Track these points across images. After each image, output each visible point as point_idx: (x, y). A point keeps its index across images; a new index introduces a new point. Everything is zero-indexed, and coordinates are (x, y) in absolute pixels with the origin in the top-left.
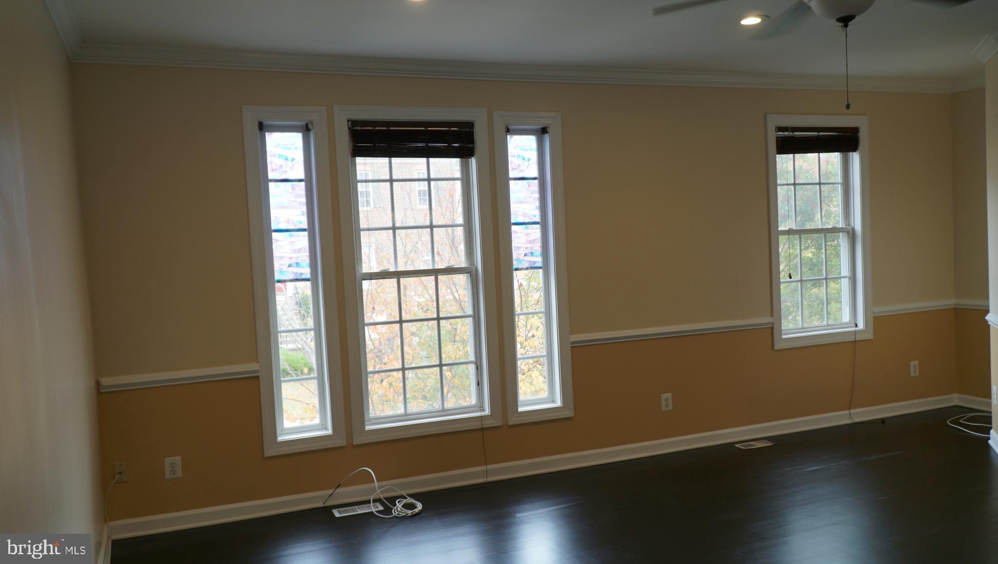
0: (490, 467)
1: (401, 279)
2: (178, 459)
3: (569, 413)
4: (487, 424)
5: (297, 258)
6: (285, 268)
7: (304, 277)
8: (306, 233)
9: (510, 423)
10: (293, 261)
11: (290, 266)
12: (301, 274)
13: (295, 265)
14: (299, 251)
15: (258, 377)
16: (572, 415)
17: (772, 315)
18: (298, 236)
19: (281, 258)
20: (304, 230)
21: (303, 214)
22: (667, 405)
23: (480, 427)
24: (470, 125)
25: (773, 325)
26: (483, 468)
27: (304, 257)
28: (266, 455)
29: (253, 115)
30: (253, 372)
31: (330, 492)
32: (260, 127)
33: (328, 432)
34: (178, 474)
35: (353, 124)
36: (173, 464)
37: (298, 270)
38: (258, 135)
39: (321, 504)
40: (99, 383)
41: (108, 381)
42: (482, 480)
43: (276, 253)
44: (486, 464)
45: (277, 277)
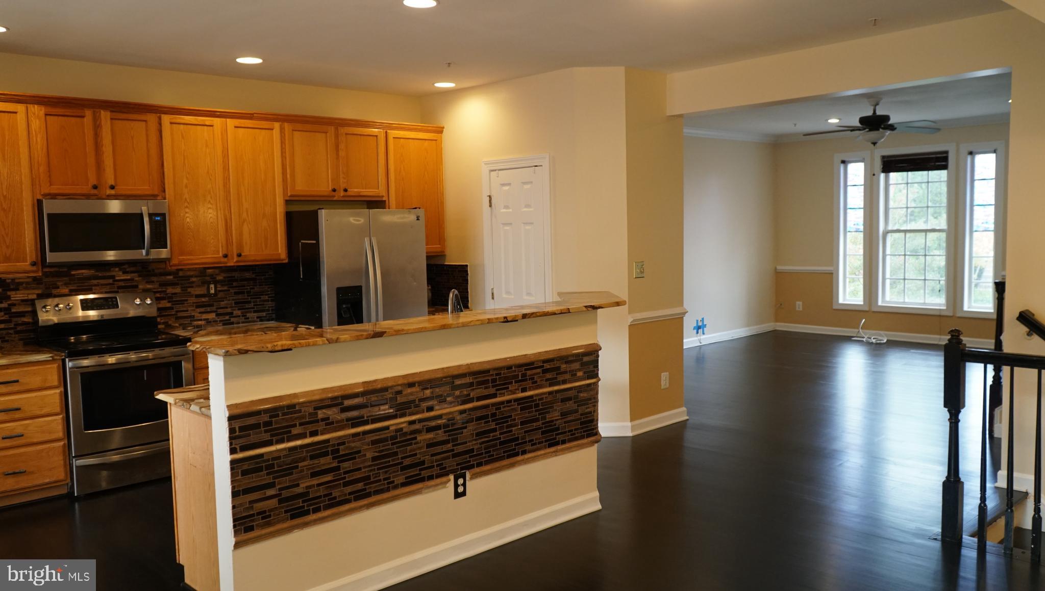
0: (942, 337)
2: (800, 303)
4: (943, 313)
5: (858, 221)
6: (852, 226)
7: (860, 230)
8: (862, 210)
9: (958, 316)
10: (856, 223)
11: (854, 225)
12: (859, 229)
14: (859, 217)
15: (832, 273)
18: (859, 211)
19: (851, 221)
20: (862, 208)
21: (862, 201)
24: (947, 152)
26: (938, 337)
27: (861, 221)
28: (834, 308)
29: (838, 157)
30: (831, 270)
31: (857, 330)
32: (843, 162)
33: (862, 303)
34: (801, 309)
35: (883, 157)
36: (799, 305)
37: (858, 227)
38: (842, 166)
39: (855, 335)
40: (776, 269)
41: (779, 268)
42: (936, 343)
43: (849, 218)
44: (940, 335)
45: (848, 229)
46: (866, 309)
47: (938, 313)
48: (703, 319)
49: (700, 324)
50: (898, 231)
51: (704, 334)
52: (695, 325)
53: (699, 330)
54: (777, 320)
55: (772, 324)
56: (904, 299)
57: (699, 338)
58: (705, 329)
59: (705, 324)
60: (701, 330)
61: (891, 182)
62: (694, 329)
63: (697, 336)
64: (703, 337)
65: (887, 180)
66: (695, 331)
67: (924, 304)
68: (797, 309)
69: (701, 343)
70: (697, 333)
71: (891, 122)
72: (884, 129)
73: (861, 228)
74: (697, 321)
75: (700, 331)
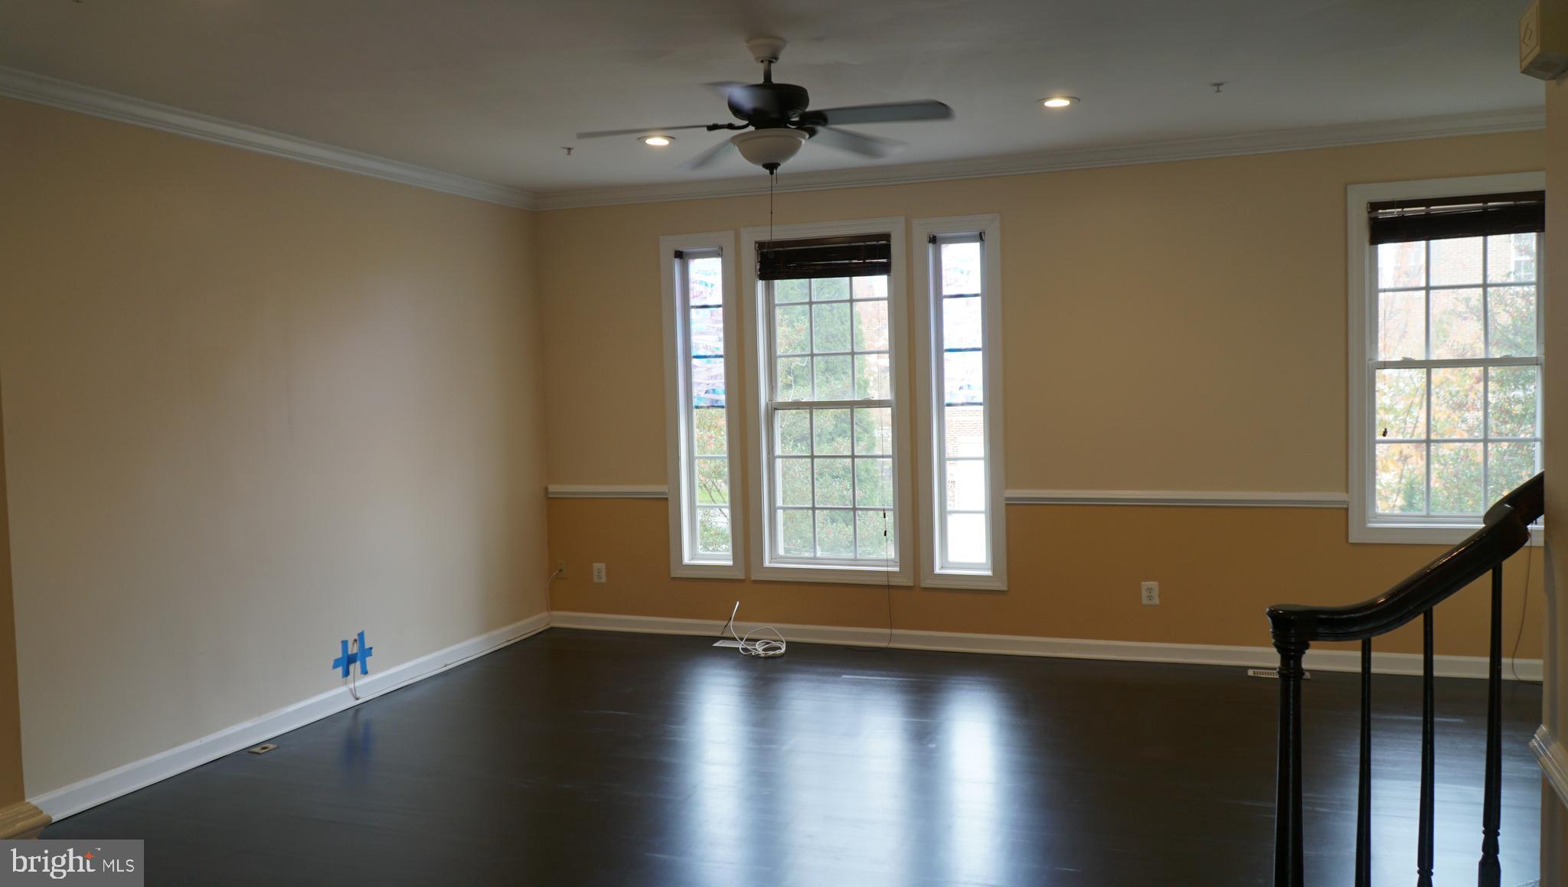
0: (895, 631)
1: (814, 410)
2: (602, 566)
3: (1001, 585)
4: (894, 582)
5: (714, 384)
6: (702, 394)
7: (719, 404)
8: (722, 360)
9: (923, 585)
10: (710, 388)
11: (707, 392)
12: (717, 401)
13: (712, 391)
14: (715, 377)
15: (667, 499)
16: (1005, 588)
17: (1347, 491)
18: (715, 362)
19: (699, 384)
20: (721, 356)
21: (720, 340)
22: (1150, 598)
23: (886, 583)
24: (887, 237)
25: (1348, 504)
26: (887, 631)
27: (720, 384)
28: (673, 575)
29: (668, 244)
30: (662, 493)
31: (725, 623)
32: (679, 255)
33: (730, 563)
34: (604, 580)
35: (761, 245)
36: (599, 570)
37: (715, 397)
38: (677, 263)
39: (718, 634)
40: (546, 489)
41: (553, 488)
42: (884, 645)
43: (695, 379)
44: (891, 626)
45: (695, 402)
46: (740, 575)
47: (883, 581)
48: (361, 635)
49: (353, 649)
50: (797, 405)
51: (365, 672)
52: (339, 655)
53: (352, 667)
54: (553, 605)
55: (545, 614)
56: (815, 552)
57: (352, 686)
58: (368, 659)
59: (367, 646)
60: (358, 664)
61: (778, 298)
62: (335, 666)
63: (346, 683)
64: (362, 682)
65: (769, 292)
66: (340, 670)
67: (855, 561)
68: (596, 580)
69: (357, 699)
70: (346, 673)
71: (811, 107)
72: (800, 126)
73: (722, 398)
74: (345, 643)
75: (355, 668)
